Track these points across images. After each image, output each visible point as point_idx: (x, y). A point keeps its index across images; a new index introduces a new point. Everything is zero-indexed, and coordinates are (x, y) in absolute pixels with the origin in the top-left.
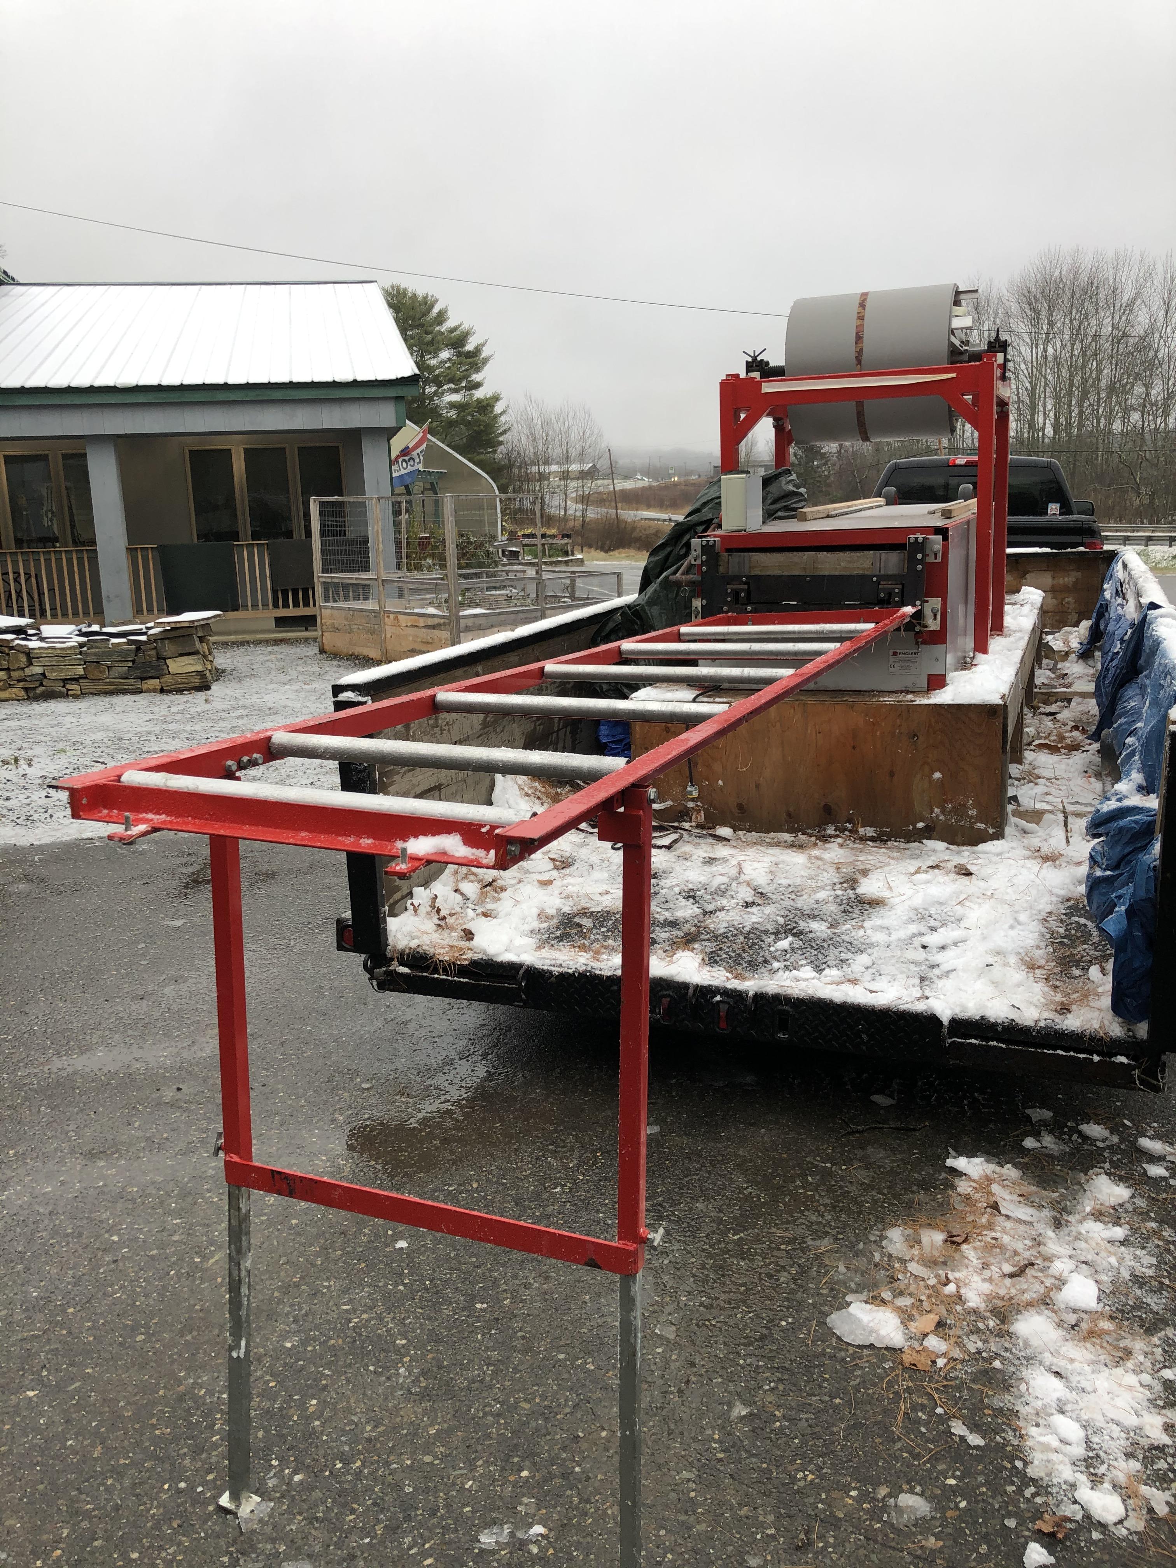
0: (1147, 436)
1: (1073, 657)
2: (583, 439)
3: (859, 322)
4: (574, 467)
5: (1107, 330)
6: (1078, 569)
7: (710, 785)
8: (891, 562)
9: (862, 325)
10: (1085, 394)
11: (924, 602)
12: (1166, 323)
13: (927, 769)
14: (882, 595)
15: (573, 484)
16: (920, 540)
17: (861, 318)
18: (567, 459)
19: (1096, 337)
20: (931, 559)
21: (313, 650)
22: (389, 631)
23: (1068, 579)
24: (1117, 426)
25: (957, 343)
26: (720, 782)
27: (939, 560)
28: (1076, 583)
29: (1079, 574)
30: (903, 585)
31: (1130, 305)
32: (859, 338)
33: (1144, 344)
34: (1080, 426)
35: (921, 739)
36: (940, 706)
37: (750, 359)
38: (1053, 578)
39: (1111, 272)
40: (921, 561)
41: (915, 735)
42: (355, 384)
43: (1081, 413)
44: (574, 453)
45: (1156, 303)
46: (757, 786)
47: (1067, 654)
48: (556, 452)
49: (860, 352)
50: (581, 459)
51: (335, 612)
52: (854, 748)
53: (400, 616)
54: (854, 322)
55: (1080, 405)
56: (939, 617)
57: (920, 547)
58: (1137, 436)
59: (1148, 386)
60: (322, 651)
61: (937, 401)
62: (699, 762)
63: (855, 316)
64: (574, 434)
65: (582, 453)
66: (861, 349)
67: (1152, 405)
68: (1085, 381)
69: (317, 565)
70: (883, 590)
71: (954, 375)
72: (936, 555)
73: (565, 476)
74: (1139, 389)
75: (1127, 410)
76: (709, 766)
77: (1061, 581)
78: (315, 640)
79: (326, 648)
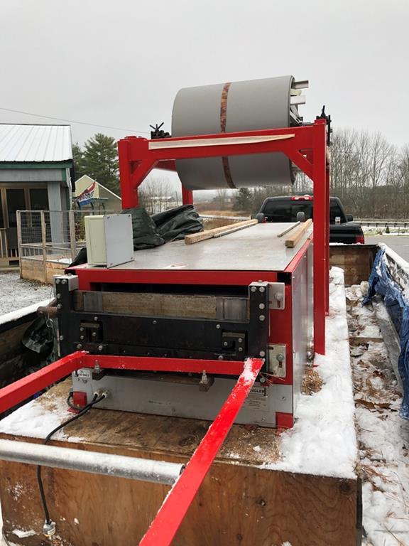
0: (358, 189)
1: (360, 304)
2: (166, 188)
3: (224, 100)
4: (164, 198)
5: (343, 154)
6: (357, 254)
7: (67, 521)
8: (234, 307)
9: (226, 102)
10: (337, 175)
11: (267, 349)
12: (363, 151)
13: (276, 537)
14: (226, 344)
15: (163, 204)
16: (262, 290)
17: (225, 97)
18: (161, 195)
19: (340, 156)
20: (274, 306)
21: (18, 277)
22: (48, 270)
23: (353, 259)
24: (348, 186)
25: (295, 118)
26: (76, 520)
27: (283, 307)
28: (356, 261)
29: (358, 256)
30: (246, 333)
31: (351, 145)
32: (223, 111)
33: (355, 159)
34: (336, 185)
35: (269, 507)
36: (289, 474)
37: (154, 130)
38: (345, 258)
39: (344, 135)
40: (264, 312)
41: (262, 500)
42: (43, 162)
43: (336, 181)
44: (163, 193)
45: (359, 145)
46: (110, 529)
47: (357, 302)
48: (157, 192)
49: (224, 122)
50: (166, 195)
51: (27, 261)
52: (201, 505)
53: (53, 264)
54: (220, 100)
55: (335, 178)
56: (284, 365)
57: (263, 296)
58: (354, 189)
59: (357, 173)
60: (21, 278)
61: (281, 157)
62: (57, 498)
63: (221, 95)
64: (163, 187)
65: (166, 193)
66: (225, 120)
67: (359, 178)
68: (337, 170)
69: (20, 239)
70: (226, 339)
71: (293, 135)
72: (279, 302)
73: (160, 200)
74: (355, 173)
75: (351, 180)
76: (65, 503)
77: (349, 260)
78: (18, 271)
79: (24, 276)
